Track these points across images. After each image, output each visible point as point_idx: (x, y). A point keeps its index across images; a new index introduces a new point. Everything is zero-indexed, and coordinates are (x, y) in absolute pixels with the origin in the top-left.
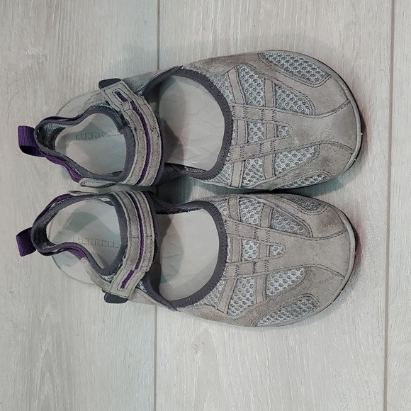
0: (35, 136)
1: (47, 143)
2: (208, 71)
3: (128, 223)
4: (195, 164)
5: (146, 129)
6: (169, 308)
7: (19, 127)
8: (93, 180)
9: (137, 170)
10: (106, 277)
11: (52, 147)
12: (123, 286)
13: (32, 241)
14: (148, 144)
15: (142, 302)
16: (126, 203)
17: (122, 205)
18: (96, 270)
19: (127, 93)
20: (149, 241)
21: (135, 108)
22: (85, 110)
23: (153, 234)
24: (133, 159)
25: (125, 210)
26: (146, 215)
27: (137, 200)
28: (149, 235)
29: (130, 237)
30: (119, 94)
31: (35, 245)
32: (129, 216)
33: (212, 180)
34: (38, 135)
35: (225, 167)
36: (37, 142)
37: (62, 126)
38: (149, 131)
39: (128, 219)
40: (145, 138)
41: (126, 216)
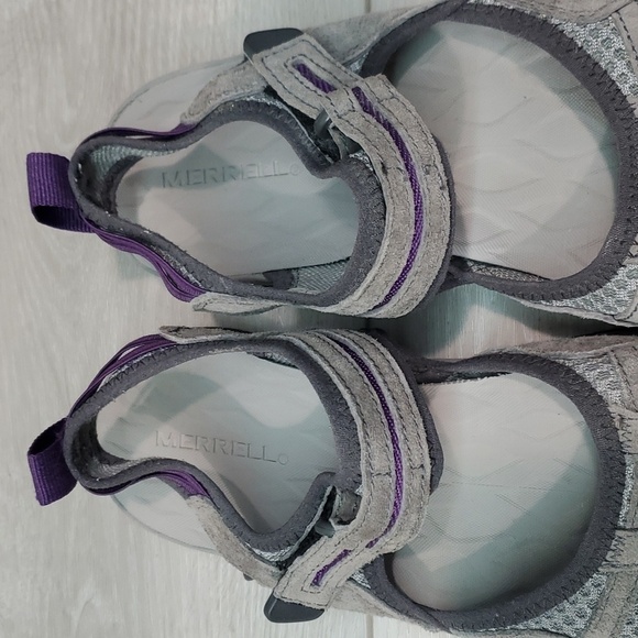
0: (73, 180)
1: (98, 196)
2: (553, 8)
3: (361, 434)
4: (498, 256)
5: (409, 167)
6: (427, 625)
7: (31, 157)
8: (231, 298)
9: (381, 281)
10: (267, 555)
11: (109, 205)
12: (316, 582)
13: (68, 461)
14: (418, 208)
15: (356, 610)
16: (346, 374)
17: (336, 380)
18: (239, 535)
19: (327, 65)
20: (416, 482)
21: (367, 108)
22: (207, 110)
23: (427, 461)
24: (375, 253)
25: (347, 397)
26: (403, 406)
27: (370, 364)
28: (418, 464)
29: (370, 474)
30: (303, 69)
31: (74, 472)
32: (360, 414)
33: (568, 302)
34: (79, 176)
35: (621, 271)
36: (77, 194)
37: (134, 152)
38: (419, 173)
39: (358, 422)
40: (411, 192)
41: (354, 411)
